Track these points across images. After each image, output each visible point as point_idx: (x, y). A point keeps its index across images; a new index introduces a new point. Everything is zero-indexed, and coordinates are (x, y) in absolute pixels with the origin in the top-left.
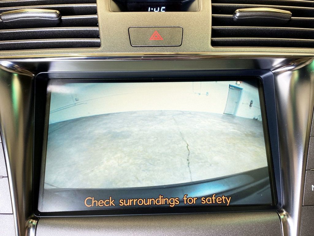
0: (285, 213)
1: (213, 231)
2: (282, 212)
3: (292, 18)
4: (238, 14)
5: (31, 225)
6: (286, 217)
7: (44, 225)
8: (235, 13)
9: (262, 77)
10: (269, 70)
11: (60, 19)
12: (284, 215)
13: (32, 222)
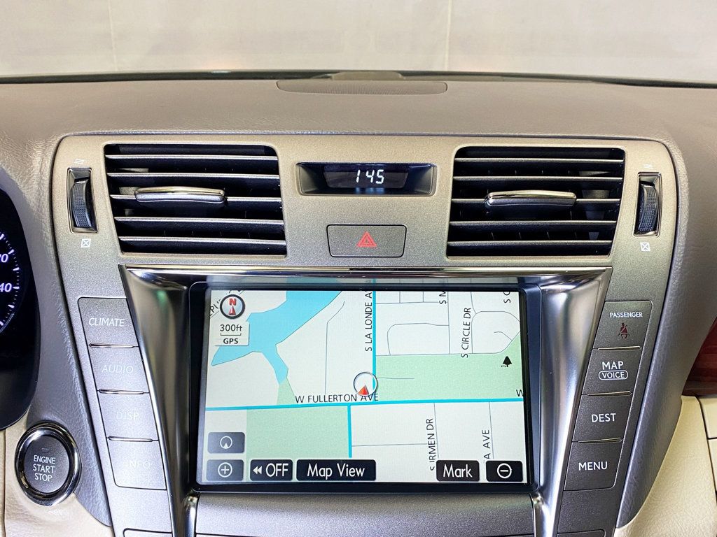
0: (539, 498)
1: (437, 521)
2: (537, 496)
3: (578, 200)
4: (491, 201)
5: (191, 503)
6: (541, 503)
7: (207, 503)
8: (487, 198)
9: (526, 290)
10: (536, 284)
11: (226, 202)
12: (538, 501)
13: (191, 500)
